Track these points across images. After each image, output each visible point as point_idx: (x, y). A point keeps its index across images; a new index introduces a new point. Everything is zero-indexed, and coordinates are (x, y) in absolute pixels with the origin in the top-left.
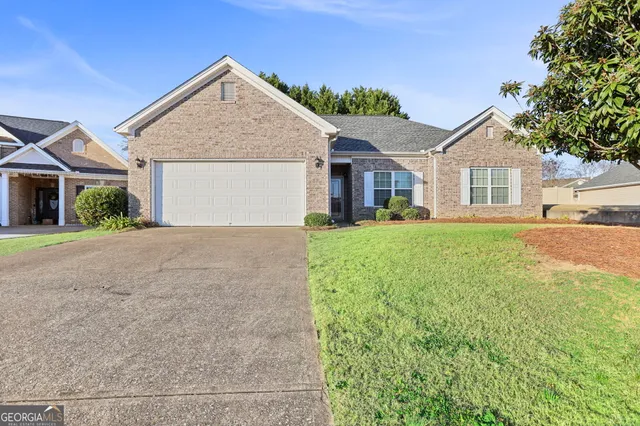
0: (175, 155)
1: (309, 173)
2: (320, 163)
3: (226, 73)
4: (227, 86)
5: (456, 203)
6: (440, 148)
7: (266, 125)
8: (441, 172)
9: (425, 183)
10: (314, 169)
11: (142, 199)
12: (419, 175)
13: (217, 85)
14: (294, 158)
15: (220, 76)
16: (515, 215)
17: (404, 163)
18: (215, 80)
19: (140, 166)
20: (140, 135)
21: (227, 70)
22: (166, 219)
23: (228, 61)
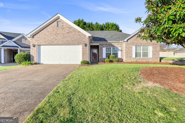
0: (44, 43)
1: (83, 48)
2: (86, 45)
3: (58, 19)
4: (59, 23)
5: (131, 57)
6: (126, 40)
7: (70, 34)
8: (126, 47)
9: (121, 51)
10: (84, 47)
11: (34, 56)
12: (120, 48)
13: (56, 22)
14: (79, 44)
15: (57, 20)
16: (150, 61)
17: (115, 45)
18: (55, 21)
19: (34, 47)
20: (34, 38)
21: (59, 18)
22: (42, 62)
23: (59, 15)
